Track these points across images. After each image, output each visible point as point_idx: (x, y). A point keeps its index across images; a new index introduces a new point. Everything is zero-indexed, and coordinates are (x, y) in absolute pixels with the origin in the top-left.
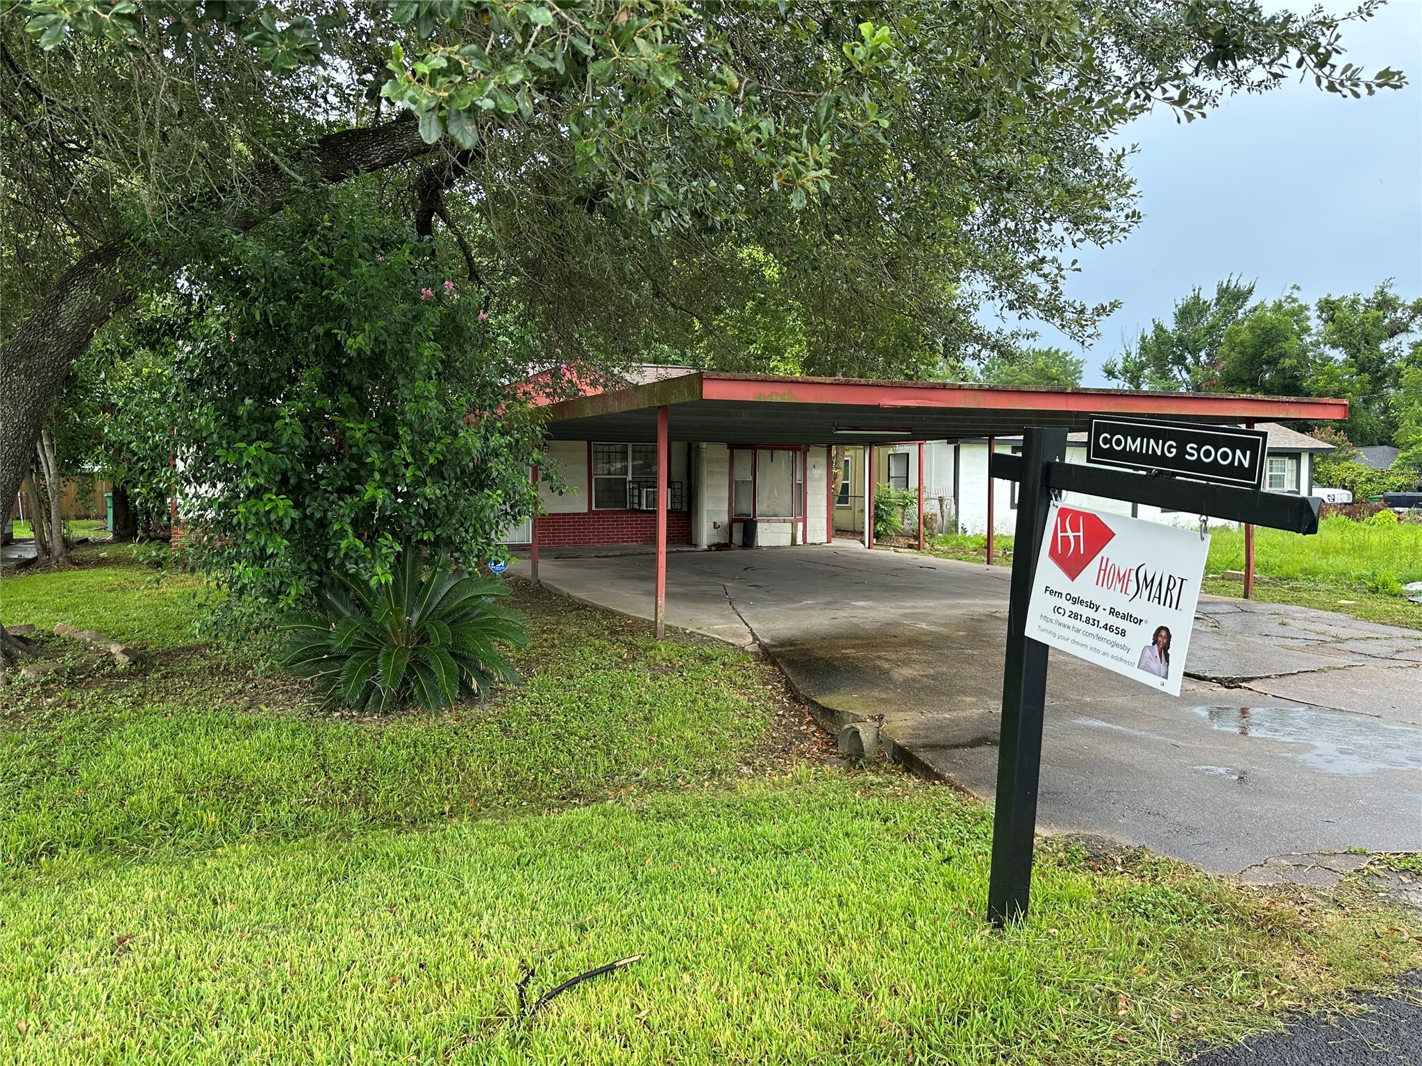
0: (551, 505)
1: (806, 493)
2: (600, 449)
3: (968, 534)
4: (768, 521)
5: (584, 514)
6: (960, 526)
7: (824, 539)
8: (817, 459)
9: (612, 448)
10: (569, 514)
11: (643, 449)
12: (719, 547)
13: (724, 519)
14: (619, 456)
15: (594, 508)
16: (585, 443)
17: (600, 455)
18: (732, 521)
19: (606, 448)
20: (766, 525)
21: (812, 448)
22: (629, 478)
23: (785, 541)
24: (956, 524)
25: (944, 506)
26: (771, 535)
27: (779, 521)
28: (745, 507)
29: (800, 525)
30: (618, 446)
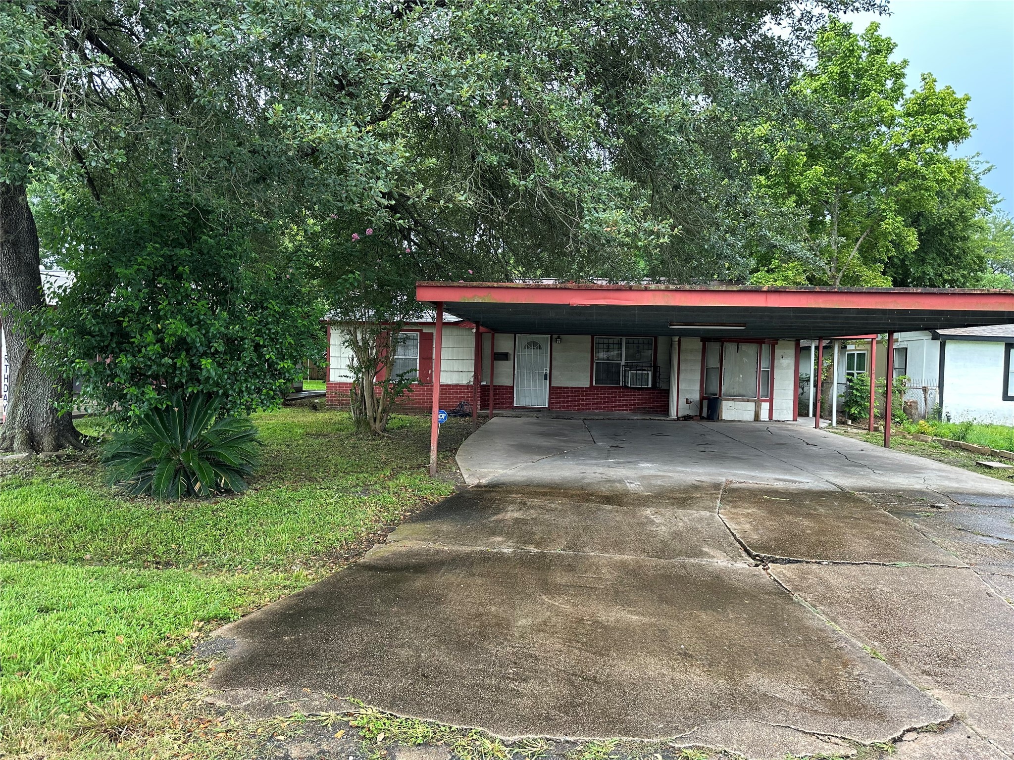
0: (562, 380)
1: (773, 379)
2: (601, 341)
3: (951, 422)
4: (733, 400)
5: (586, 388)
6: (944, 415)
7: (791, 418)
8: (785, 351)
9: (611, 341)
10: (575, 388)
11: (636, 341)
12: (687, 418)
13: (696, 396)
14: (616, 346)
15: (594, 384)
16: (590, 337)
17: (601, 346)
18: (702, 399)
19: (606, 341)
20: (730, 403)
21: (780, 342)
22: (623, 363)
23: (749, 416)
24: (939, 412)
25: (928, 396)
26: (733, 411)
27: (743, 401)
28: (714, 388)
29: (765, 406)
30: (616, 339)
